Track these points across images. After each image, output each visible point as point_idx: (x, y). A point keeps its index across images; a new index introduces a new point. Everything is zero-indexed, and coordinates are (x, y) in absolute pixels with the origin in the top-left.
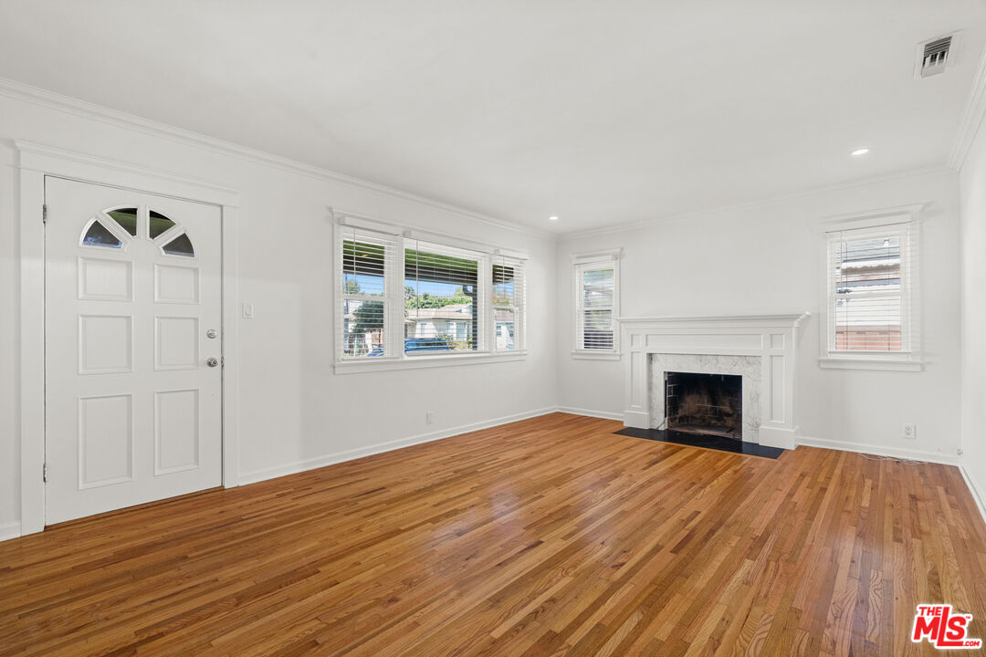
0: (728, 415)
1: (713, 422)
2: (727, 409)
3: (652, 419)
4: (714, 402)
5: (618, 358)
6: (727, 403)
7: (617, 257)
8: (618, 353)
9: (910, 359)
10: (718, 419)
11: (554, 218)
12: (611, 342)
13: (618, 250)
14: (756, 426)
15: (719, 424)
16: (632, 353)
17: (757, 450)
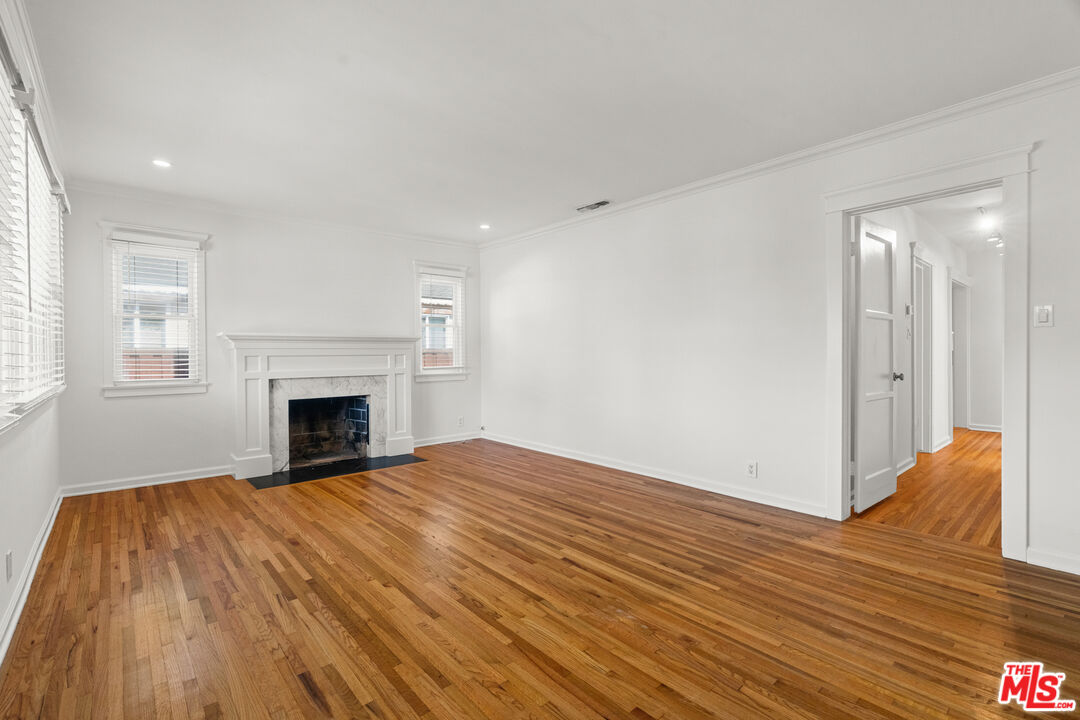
0: (325, 439)
1: (310, 450)
2: (324, 433)
3: (275, 461)
4: (312, 429)
5: (204, 390)
6: (326, 427)
7: (204, 246)
8: (204, 382)
9: (461, 371)
10: (316, 446)
11: (162, 163)
12: (187, 367)
13: (206, 237)
14: (383, 441)
15: (316, 451)
16: (246, 380)
17: (385, 462)
